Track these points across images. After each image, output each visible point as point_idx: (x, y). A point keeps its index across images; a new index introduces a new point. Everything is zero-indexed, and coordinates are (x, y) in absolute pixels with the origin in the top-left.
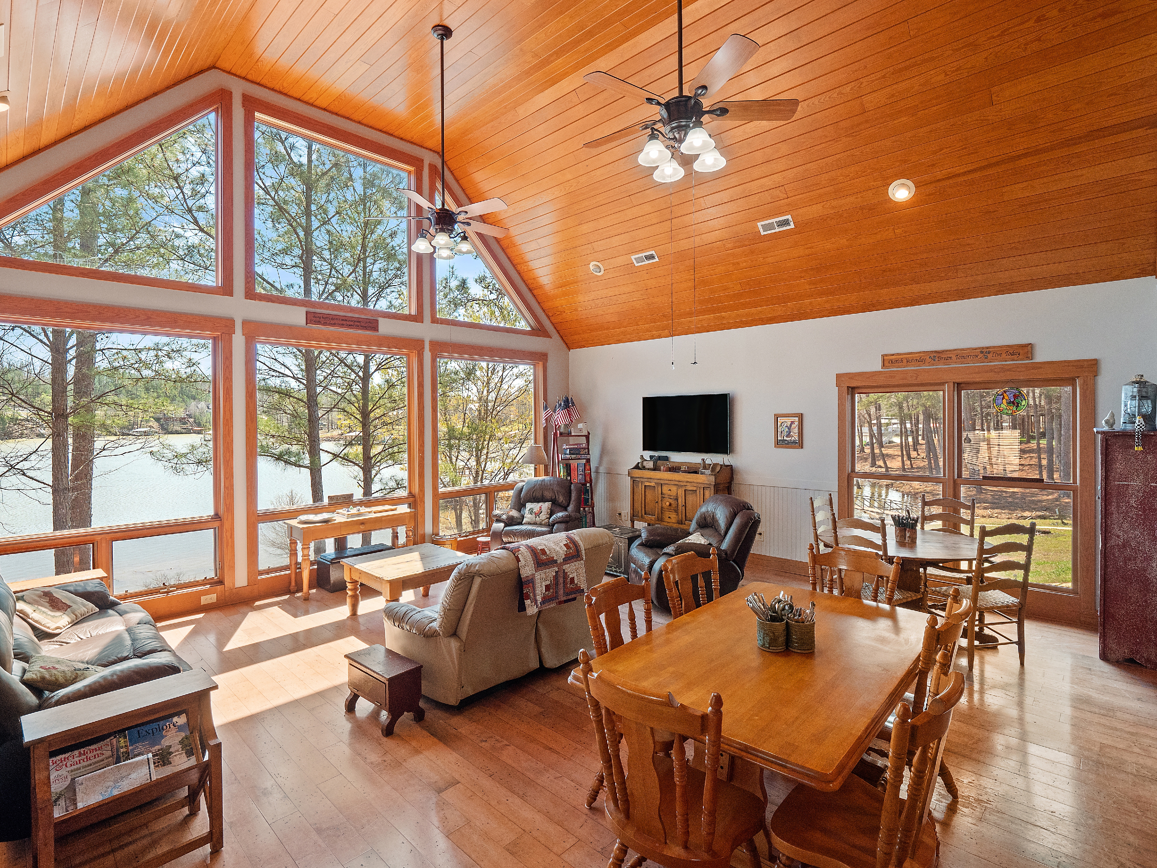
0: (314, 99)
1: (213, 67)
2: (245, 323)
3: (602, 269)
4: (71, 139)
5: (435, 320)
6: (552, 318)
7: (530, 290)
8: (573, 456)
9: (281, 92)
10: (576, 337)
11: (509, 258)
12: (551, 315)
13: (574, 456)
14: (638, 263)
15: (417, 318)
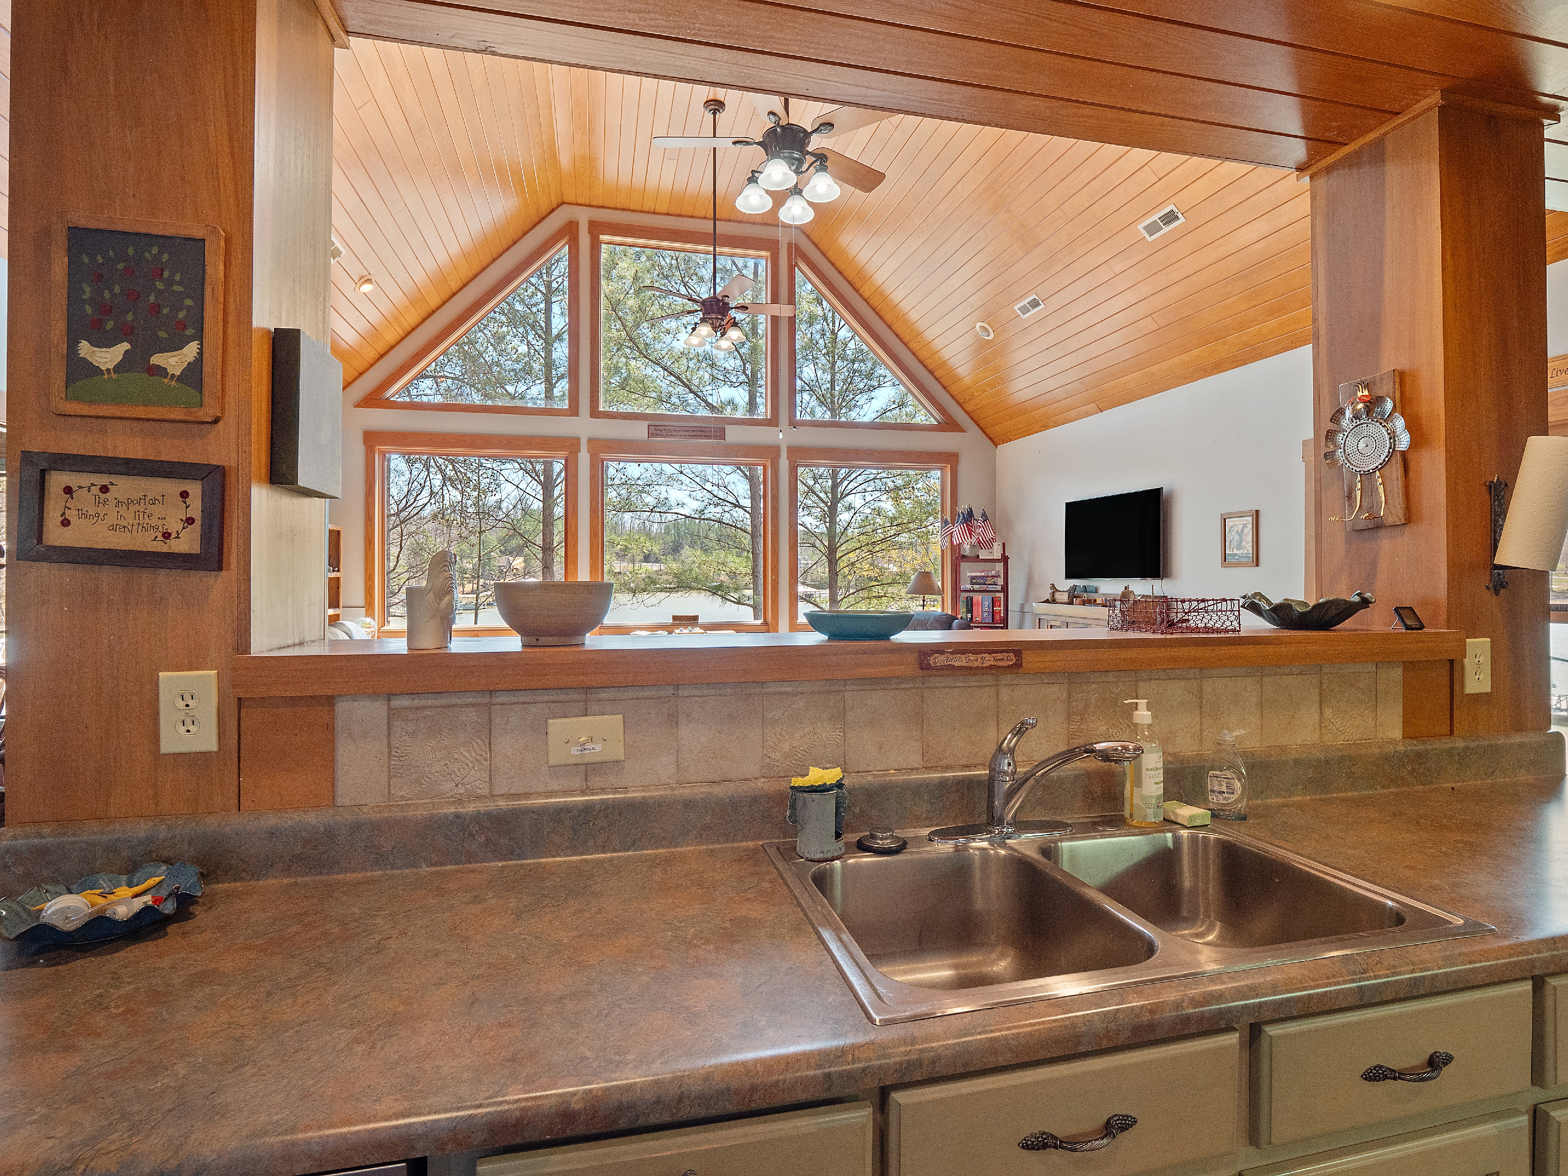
0: (653, 207)
1: (563, 203)
2: (590, 440)
3: (991, 331)
4: (455, 297)
5: (794, 424)
6: (965, 406)
7: (931, 373)
8: (976, 587)
9: (624, 209)
10: (997, 428)
11: (897, 335)
12: (962, 401)
13: (978, 586)
14: (1024, 314)
15: (772, 422)
